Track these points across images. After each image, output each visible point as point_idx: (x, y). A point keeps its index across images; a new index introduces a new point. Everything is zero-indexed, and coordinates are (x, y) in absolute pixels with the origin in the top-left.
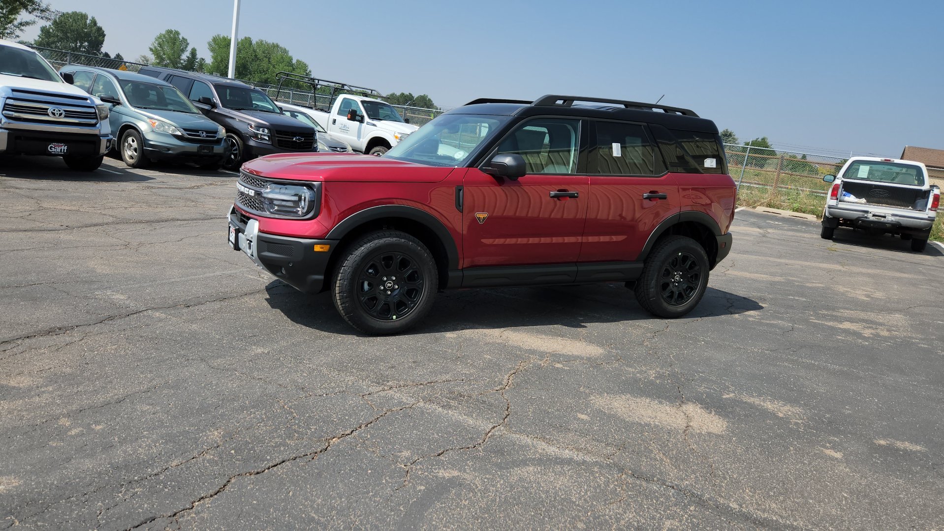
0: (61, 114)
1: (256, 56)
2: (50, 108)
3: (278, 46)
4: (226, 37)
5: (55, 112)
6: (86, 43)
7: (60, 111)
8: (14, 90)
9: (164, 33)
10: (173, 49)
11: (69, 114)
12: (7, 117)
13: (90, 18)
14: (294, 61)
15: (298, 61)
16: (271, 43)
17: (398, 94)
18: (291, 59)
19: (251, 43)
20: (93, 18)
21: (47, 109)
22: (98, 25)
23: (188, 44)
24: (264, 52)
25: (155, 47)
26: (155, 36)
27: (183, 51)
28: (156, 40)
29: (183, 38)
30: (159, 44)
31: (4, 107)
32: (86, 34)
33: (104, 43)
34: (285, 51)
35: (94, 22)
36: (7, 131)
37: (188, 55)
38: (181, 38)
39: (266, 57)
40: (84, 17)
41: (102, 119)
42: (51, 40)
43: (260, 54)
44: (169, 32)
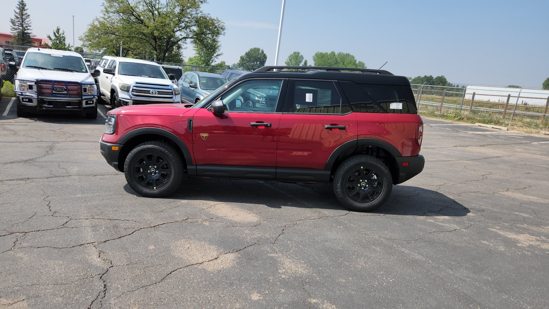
0: (156, 93)
1: (336, 61)
2: (151, 90)
3: (349, 55)
4: (322, 52)
5: (153, 92)
6: (259, 62)
7: (155, 91)
8: (136, 83)
9: (292, 54)
10: (296, 61)
11: (159, 93)
12: (133, 95)
13: (261, 50)
14: (357, 62)
15: (359, 62)
16: (345, 53)
17: (422, 76)
18: (356, 61)
19: (334, 55)
20: (262, 50)
21: (150, 91)
22: (264, 53)
23: (303, 58)
24: (341, 59)
25: (288, 61)
26: (288, 56)
27: (300, 62)
28: (289, 58)
29: (301, 56)
30: (290, 60)
31: (132, 90)
32: (259, 58)
33: (266, 62)
34: (353, 57)
35: (263, 52)
36: (132, 101)
37: (303, 64)
38: (300, 55)
39: (342, 61)
40: (258, 50)
41: (176, 94)
42: (244, 62)
43: (339, 60)
44: (295, 53)
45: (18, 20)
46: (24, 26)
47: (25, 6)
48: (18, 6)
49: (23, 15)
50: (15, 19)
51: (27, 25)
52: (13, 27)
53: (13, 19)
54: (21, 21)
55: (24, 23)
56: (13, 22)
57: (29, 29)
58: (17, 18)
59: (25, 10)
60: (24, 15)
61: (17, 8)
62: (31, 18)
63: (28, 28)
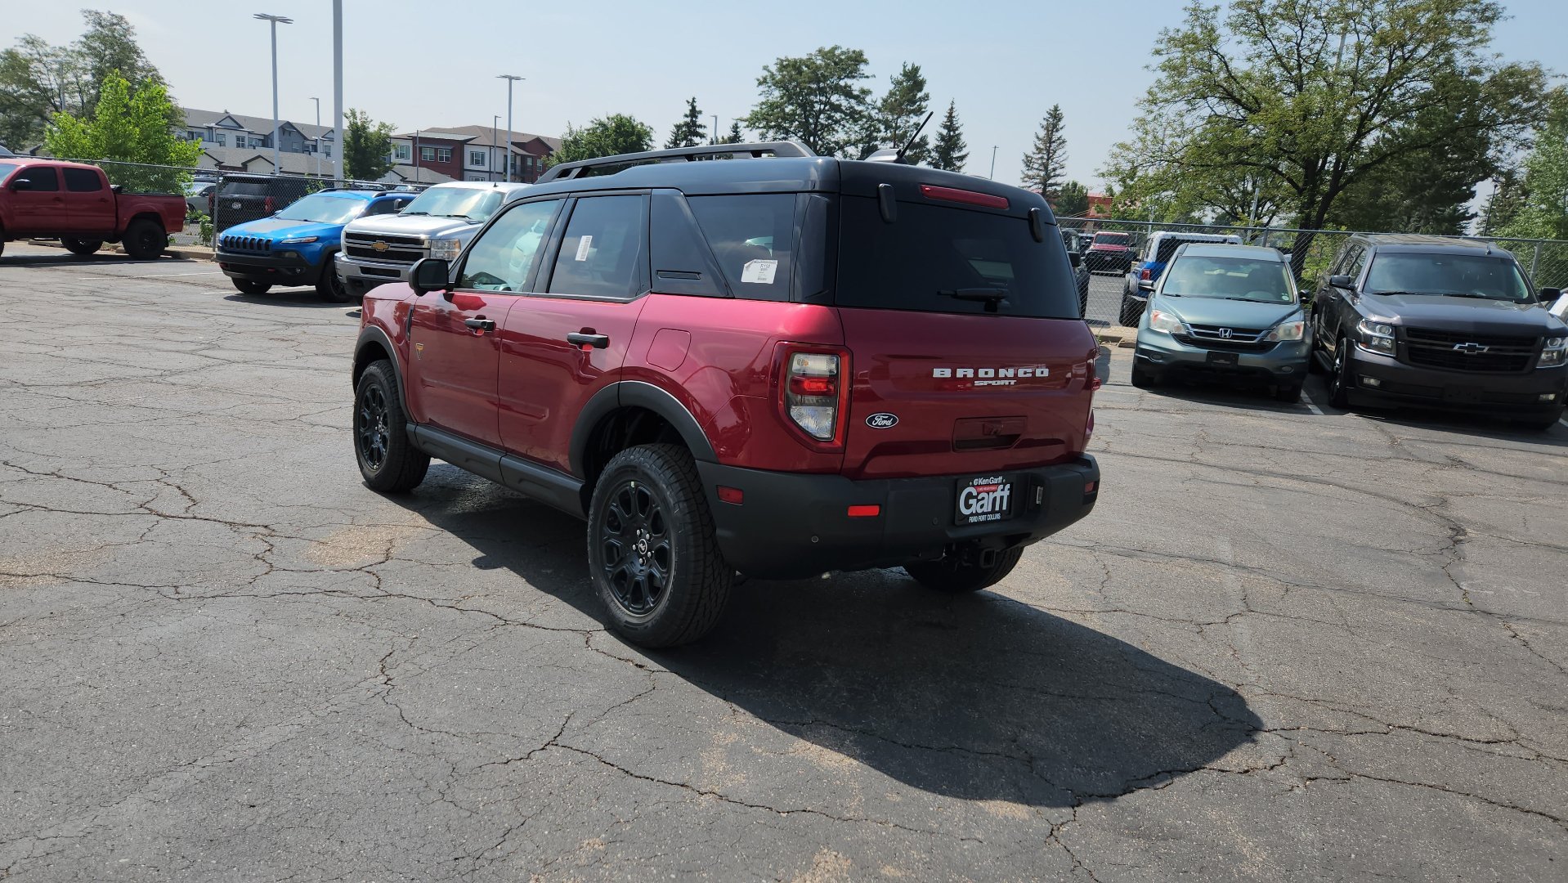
45: (1040, 155)
46: (1050, 167)
47: (1060, 120)
48: (1045, 123)
49: (1051, 143)
50: (1034, 153)
51: (1057, 165)
52: (1026, 172)
53: (1030, 154)
54: (1046, 157)
55: (1050, 161)
56: (1028, 162)
57: (1058, 175)
58: (1039, 150)
59: (1057, 131)
60: (1054, 142)
61: (1043, 127)
62: (1067, 146)
63: (1057, 172)
